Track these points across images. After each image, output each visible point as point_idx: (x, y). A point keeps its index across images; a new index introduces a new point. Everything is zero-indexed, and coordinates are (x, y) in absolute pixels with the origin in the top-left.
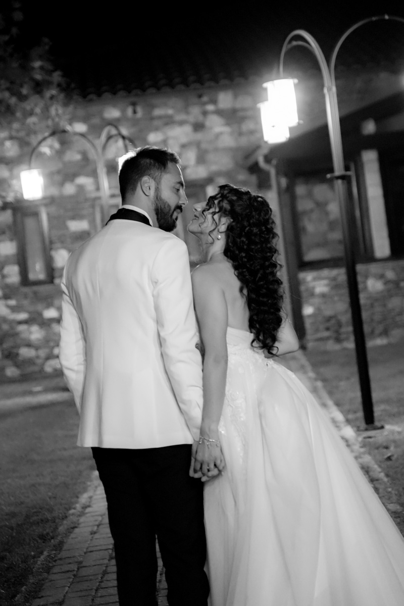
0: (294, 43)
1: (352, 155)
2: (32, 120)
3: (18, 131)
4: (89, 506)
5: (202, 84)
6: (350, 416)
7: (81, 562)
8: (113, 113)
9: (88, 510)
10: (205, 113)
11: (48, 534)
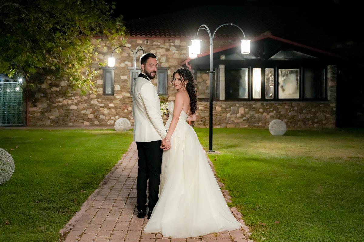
0: (202, 28)
1: (216, 66)
2: (114, 41)
3: (109, 44)
4: (122, 164)
5: (171, 36)
6: (205, 148)
7: (119, 178)
8: (140, 42)
9: (121, 164)
10: (170, 46)
11: (109, 169)
